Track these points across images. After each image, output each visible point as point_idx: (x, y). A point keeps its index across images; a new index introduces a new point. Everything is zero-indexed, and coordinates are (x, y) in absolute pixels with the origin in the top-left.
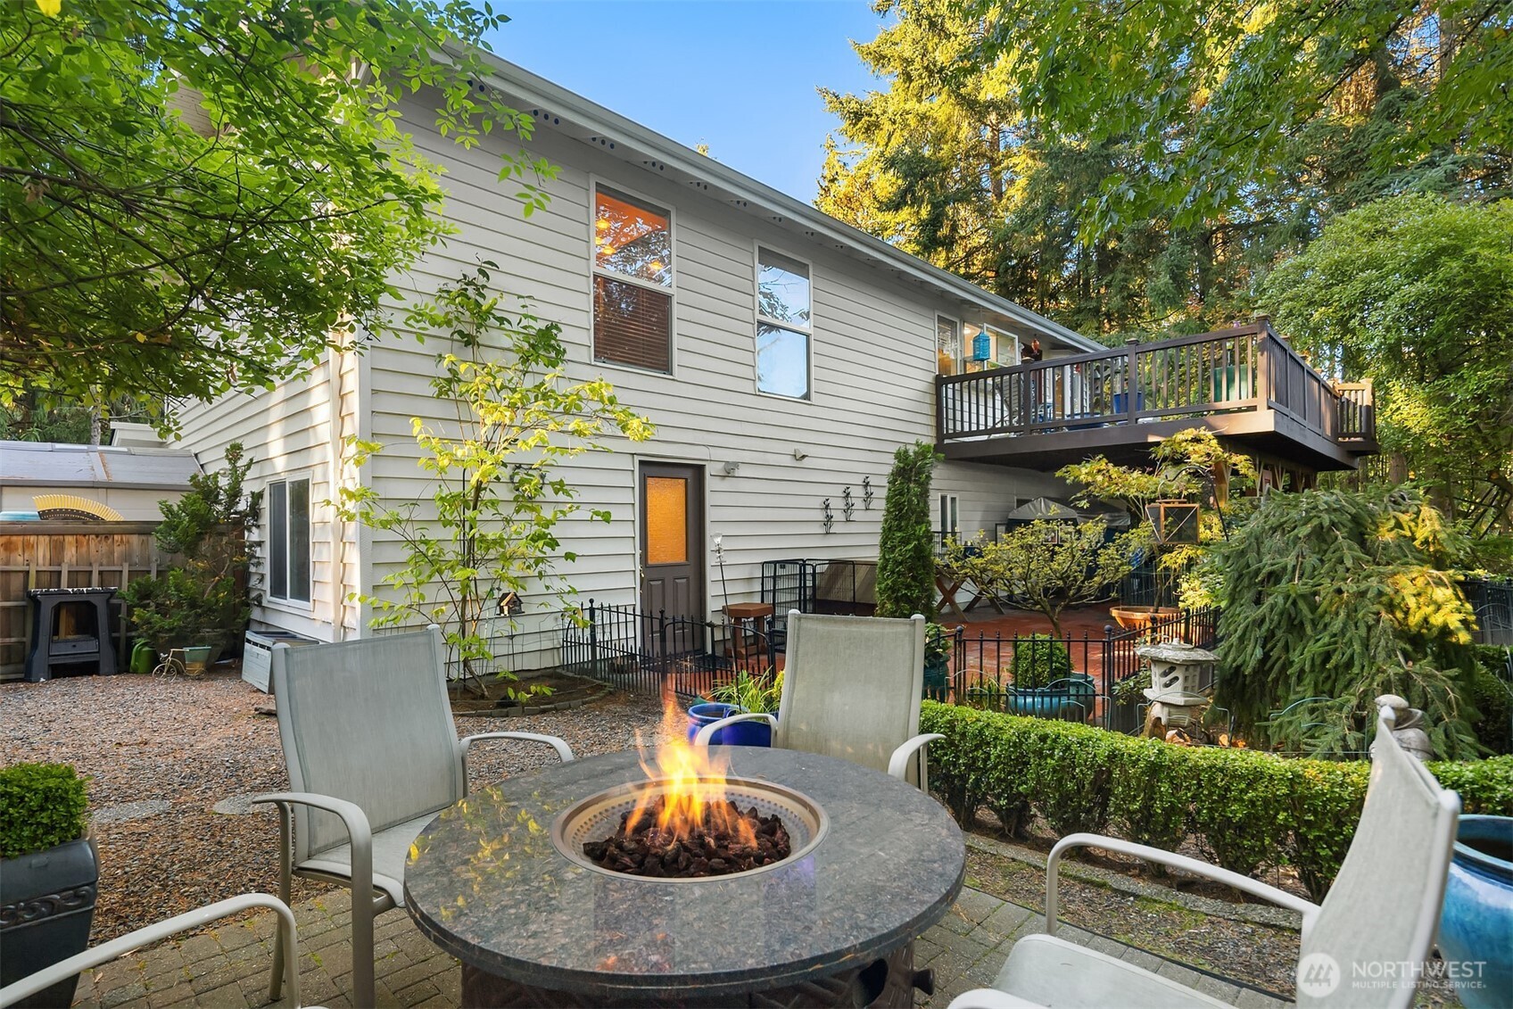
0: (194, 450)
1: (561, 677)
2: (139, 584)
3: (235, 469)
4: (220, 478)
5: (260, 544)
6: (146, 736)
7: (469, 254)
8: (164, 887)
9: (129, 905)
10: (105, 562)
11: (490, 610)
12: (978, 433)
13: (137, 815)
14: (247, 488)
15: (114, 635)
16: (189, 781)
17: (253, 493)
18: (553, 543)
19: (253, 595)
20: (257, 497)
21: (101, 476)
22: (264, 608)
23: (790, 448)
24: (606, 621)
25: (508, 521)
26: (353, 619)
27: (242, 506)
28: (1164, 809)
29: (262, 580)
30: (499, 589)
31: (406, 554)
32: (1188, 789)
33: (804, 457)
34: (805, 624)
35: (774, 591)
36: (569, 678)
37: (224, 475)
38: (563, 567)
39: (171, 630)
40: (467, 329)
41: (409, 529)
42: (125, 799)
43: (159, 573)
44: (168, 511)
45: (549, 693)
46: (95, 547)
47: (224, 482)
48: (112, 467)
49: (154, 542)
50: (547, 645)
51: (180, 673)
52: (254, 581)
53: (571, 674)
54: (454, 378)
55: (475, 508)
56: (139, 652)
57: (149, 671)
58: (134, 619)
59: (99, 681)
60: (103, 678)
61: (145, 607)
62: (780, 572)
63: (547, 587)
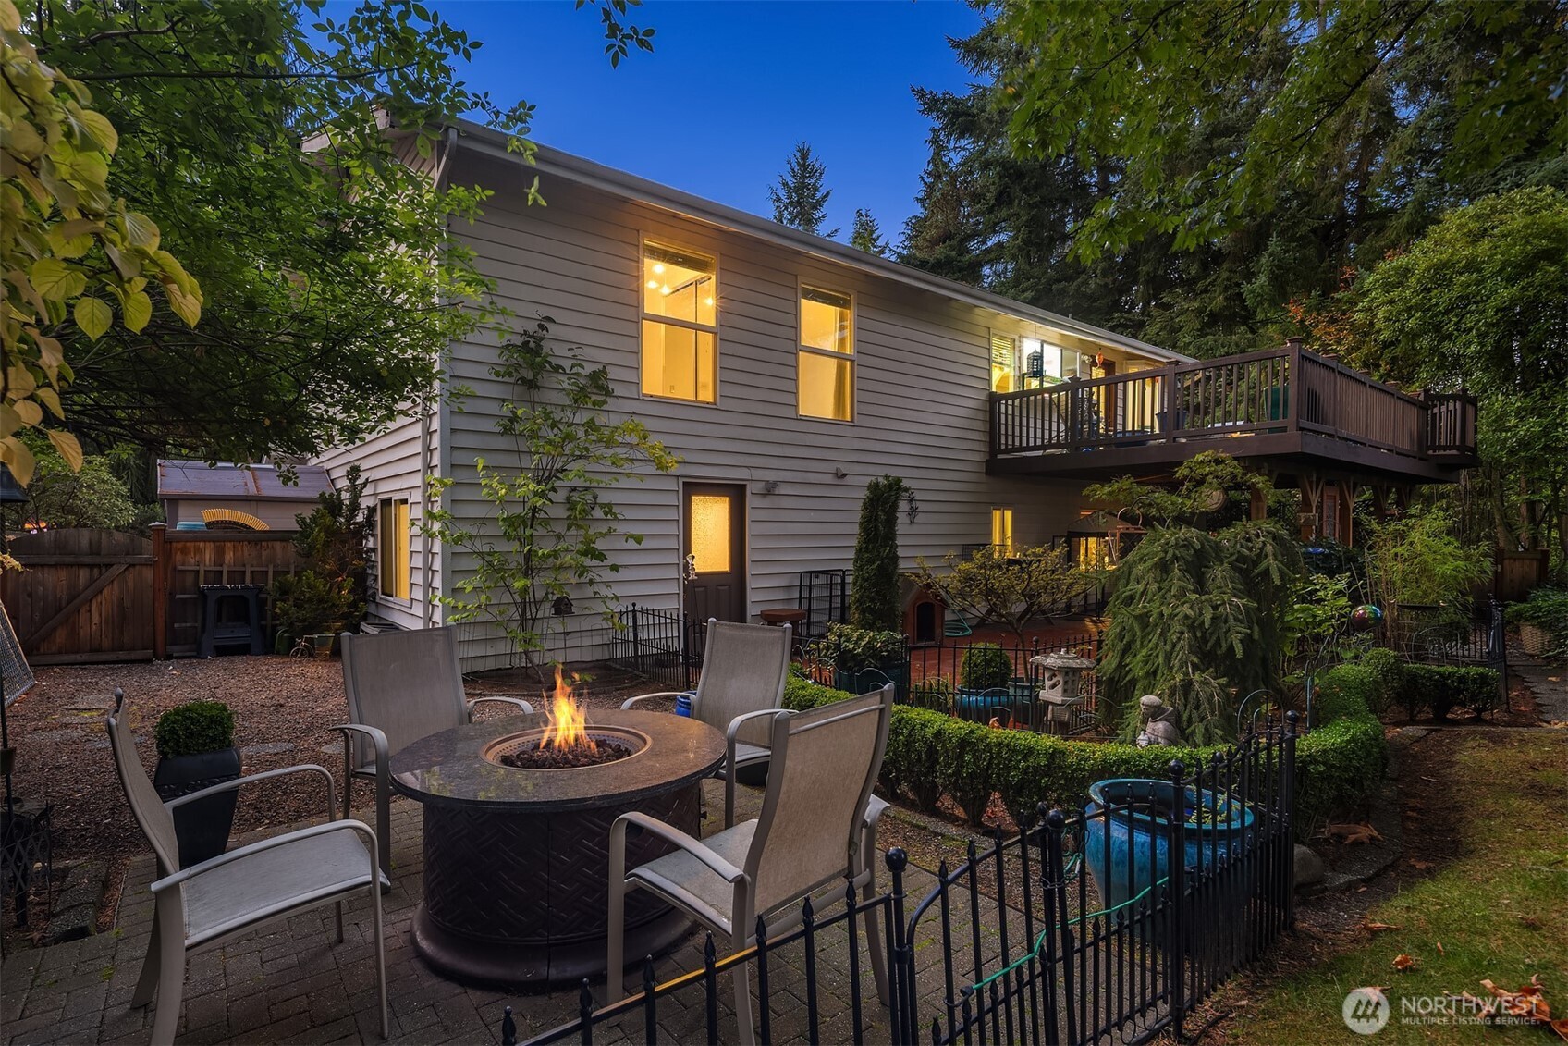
0: (326, 466)
1: (609, 668)
2: (279, 582)
3: (354, 486)
4: (343, 493)
5: (374, 550)
6: (282, 701)
7: (531, 311)
8: (284, 793)
9: (262, 801)
10: (255, 563)
11: (547, 610)
12: (1035, 448)
13: (271, 751)
14: (365, 502)
15: (263, 623)
16: (308, 731)
17: (368, 507)
18: (600, 556)
19: (370, 592)
20: (372, 510)
21: (253, 491)
22: (377, 604)
23: (832, 467)
24: (651, 622)
25: (559, 537)
26: (437, 617)
27: (360, 518)
28: (968, 773)
29: (376, 580)
30: (553, 593)
31: (476, 564)
32: (985, 760)
33: (845, 475)
34: (719, 629)
35: (810, 598)
36: (615, 669)
37: (346, 491)
38: (609, 575)
39: (304, 620)
40: (529, 375)
41: (478, 543)
42: (264, 741)
43: (297, 573)
44: (301, 521)
45: (590, 680)
46: (247, 552)
47: (345, 496)
48: (262, 482)
49: (292, 547)
50: (597, 640)
51: (311, 655)
52: (370, 581)
53: (618, 667)
54: (514, 419)
55: (531, 527)
56: (281, 637)
57: (287, 654)
58: (277, 611)
59: (251, 660)
60: (254, 657)
61: (284, 601)
62: (814, 581)
63: (595, 593)
